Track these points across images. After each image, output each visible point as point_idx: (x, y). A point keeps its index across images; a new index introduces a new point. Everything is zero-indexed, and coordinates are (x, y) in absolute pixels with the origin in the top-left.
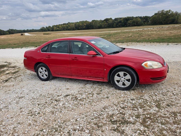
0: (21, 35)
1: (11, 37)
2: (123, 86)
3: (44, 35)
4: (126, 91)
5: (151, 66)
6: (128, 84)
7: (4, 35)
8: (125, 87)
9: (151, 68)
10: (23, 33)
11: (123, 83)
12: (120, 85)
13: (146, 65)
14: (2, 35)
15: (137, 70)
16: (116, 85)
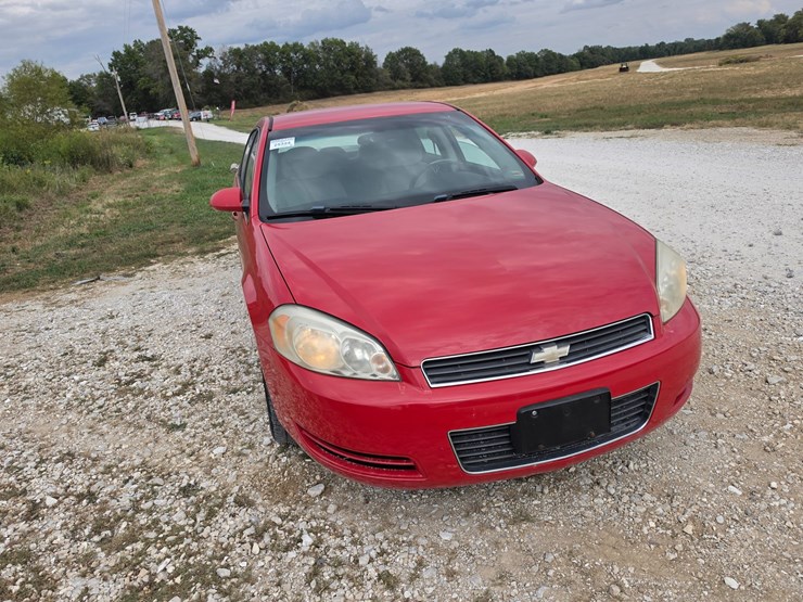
0: (622, 70)
1: (578, 79)
3: (720, 65)
7: (560, 72)
10: (630, 64)
13: (280, 325)
14: (553, 74)
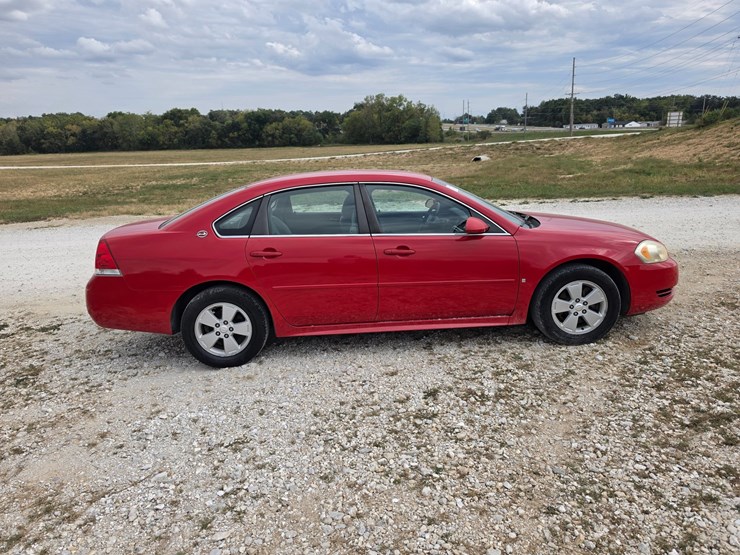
2: (579, 331)
4: (592, 344)
5: (657, 256)
6: (595, 320)
8: (587, 330)
9: (656, 260)
11: (581, 318)
12: (569, 327)
13: (644, 252)
15: (627, 269)
16: (559, 330)
